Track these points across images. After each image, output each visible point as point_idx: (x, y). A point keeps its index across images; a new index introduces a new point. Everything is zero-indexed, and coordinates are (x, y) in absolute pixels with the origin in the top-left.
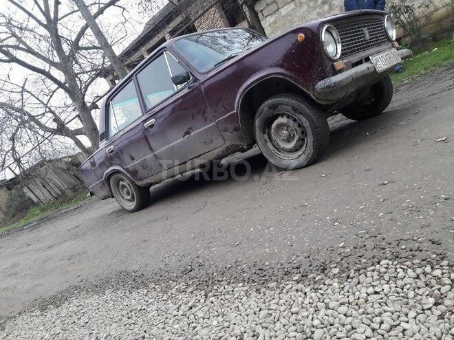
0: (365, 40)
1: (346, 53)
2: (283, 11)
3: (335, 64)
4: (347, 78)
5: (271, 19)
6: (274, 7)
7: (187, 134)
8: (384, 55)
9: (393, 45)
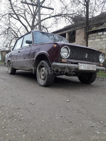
0: (85, 58)
1: (70, 58)
2: (96, 40)
3: (62, 59)
4: (62, 66)
5: (91, 41)
6: (94, 38)
7: (24, 59)
8: (87, 65)
9: (100, 64)
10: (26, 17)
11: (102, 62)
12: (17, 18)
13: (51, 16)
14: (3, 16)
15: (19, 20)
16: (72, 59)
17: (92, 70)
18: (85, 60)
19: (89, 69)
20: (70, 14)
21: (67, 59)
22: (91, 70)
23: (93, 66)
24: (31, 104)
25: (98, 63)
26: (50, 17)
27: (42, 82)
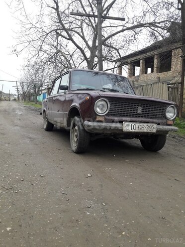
0: (136, 113)
1: (110, 114)
3: (97, 117)
7: (58, 111)
8: (137, 125)
9: (167, 121)
10: (83, 34)
11: (172, 119)
12: (68, 37)
13: (125, 28)
14: (48, 34)
15: (71, 39)
16: (114, 115)
17: (149, 131)
18: (138, 115)
19: (141, 131)
20: (158, 21)
21: (106, 116)
22: (146, 131)
23: (149, 125)
24: (41, 175)
25: (165, 121)
26: (123, 31)
27: (74, 146)
